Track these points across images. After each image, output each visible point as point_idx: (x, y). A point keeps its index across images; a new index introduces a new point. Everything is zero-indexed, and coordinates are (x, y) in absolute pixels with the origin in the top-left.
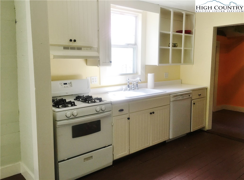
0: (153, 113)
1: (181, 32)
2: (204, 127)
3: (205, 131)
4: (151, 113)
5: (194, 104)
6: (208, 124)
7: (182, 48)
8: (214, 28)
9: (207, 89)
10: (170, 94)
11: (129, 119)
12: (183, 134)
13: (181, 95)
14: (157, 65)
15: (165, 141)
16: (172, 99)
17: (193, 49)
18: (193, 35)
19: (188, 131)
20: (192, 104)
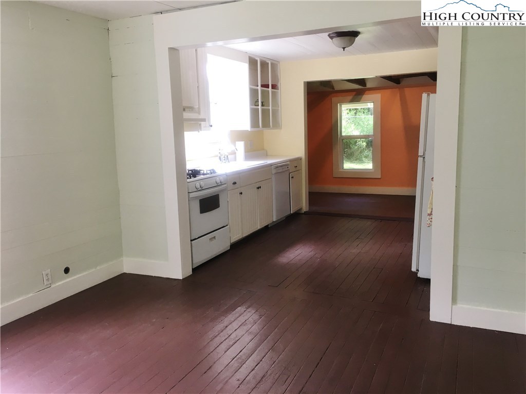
0: (260, 187)
1: (267, 86)
2: (301, 209)
3: (302, 214)
4: (258, 188)
5: (293, 177)
6: (304, 206)
7: (270, 108)
8: (304, 82)
9: (301, 159)
10: (271, 165)
11: (241, 193)
12: (282, 217)
13: (281, 166)
14: (249, 130)
15: (267, 226)
16: (274, 172)
17: (280, 108)
18: (279, 91)
19: (288, 213)
20: (291, 178)
